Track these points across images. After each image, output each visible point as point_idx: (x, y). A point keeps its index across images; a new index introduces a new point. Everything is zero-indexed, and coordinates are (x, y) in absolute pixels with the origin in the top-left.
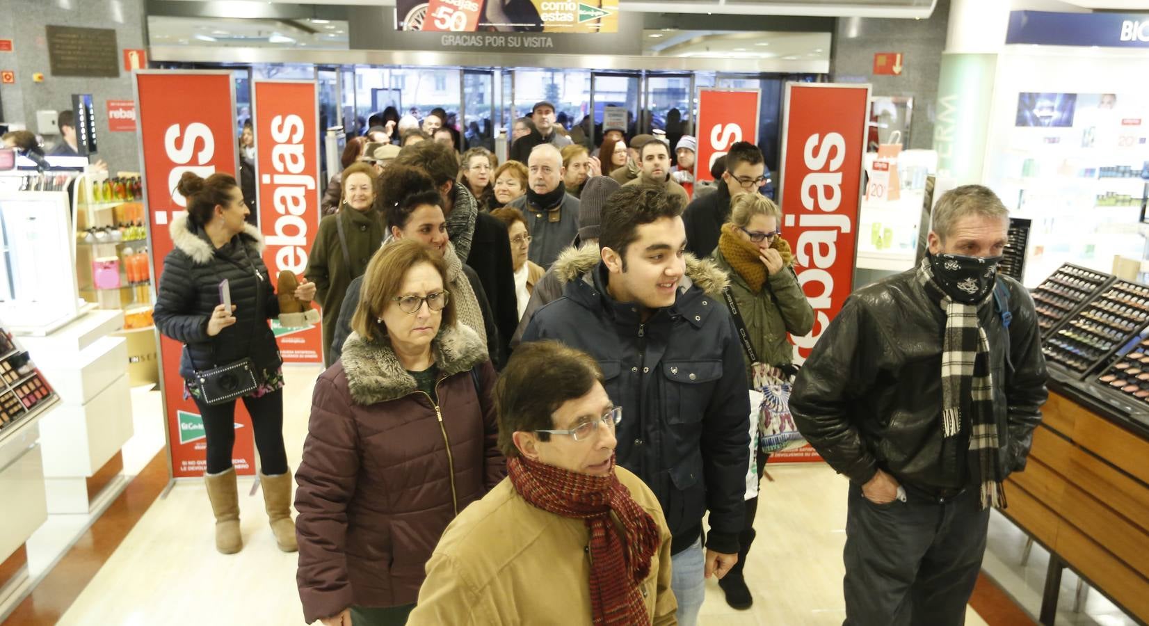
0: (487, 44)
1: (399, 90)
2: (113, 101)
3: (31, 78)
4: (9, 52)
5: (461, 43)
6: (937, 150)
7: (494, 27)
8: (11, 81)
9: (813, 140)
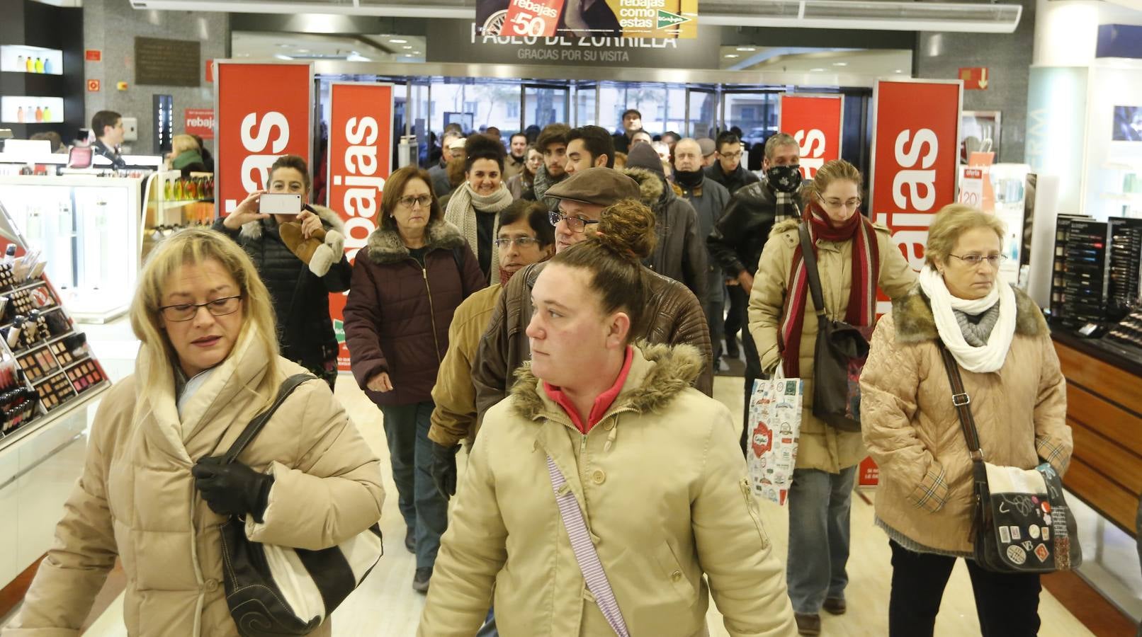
0: (563, 58)
1: (472, 114)
2: (192, 110)
3: (115, 87)
4: (97, 62)
5: (537, 56)
6: (1031, 164)
7: (573, 33)
8: (97, 89)
9: (904, 136)
